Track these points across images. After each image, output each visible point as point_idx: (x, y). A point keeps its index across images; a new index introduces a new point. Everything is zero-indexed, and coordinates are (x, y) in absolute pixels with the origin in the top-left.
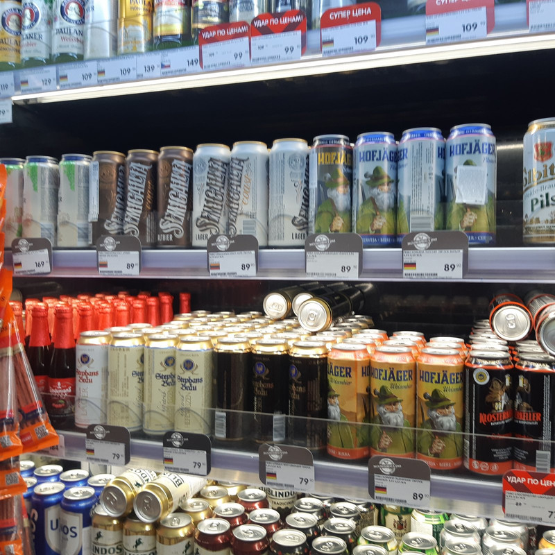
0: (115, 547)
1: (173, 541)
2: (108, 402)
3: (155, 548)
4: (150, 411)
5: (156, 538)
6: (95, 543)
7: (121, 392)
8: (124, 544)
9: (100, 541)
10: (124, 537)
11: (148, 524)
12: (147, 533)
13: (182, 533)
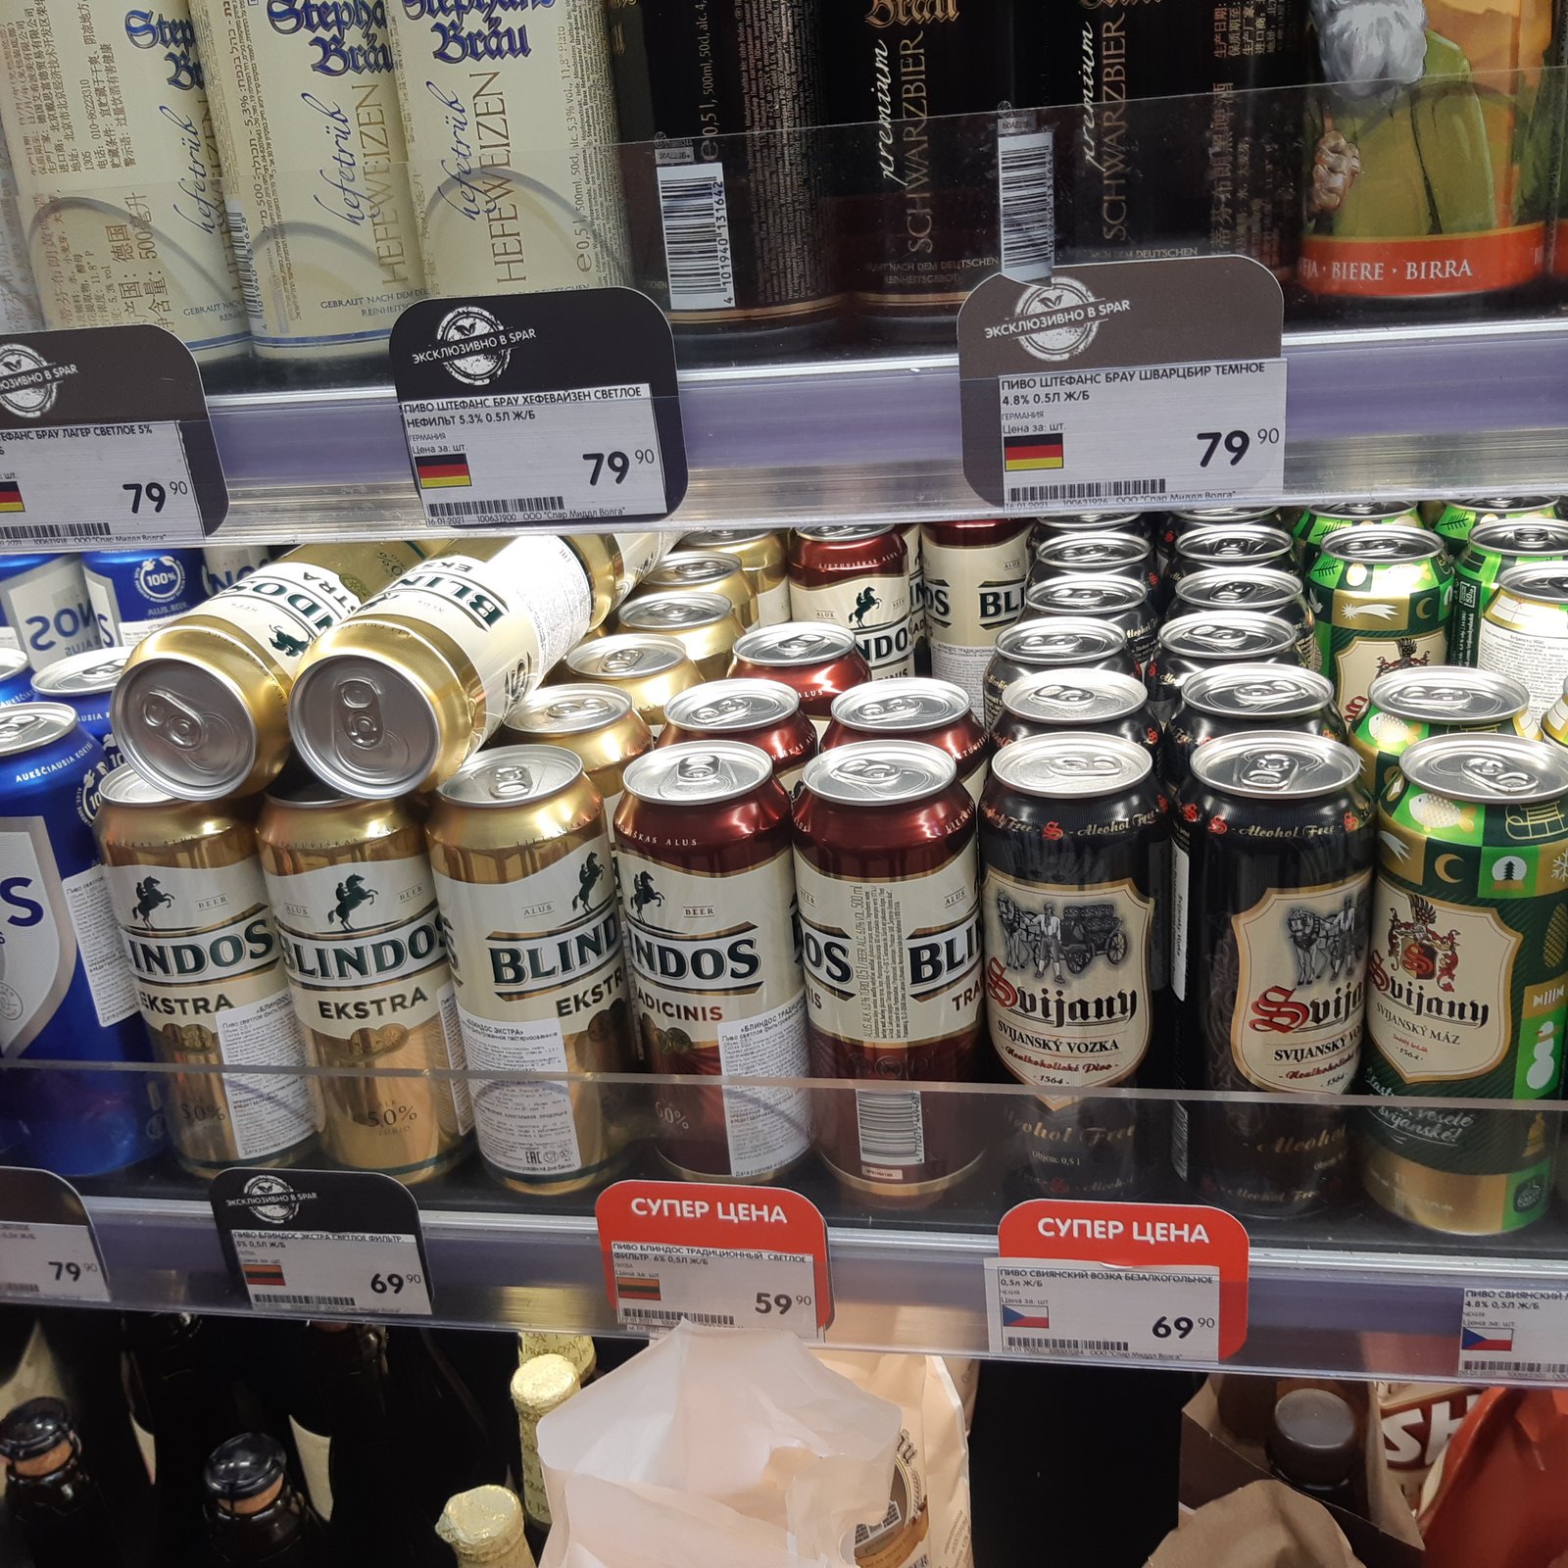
0: (238, 930)
1: (513, 864)
2: (27, 214)
3: (434, 905)
4: (277, 231)
5: (428, 863)
6: (135, 931)
7: (84, 142)
8: (279, 912)
9: (159, 917)
10: (272, 880)
11: (378, 808)
12: (379, 851)
13: (550, 823)
